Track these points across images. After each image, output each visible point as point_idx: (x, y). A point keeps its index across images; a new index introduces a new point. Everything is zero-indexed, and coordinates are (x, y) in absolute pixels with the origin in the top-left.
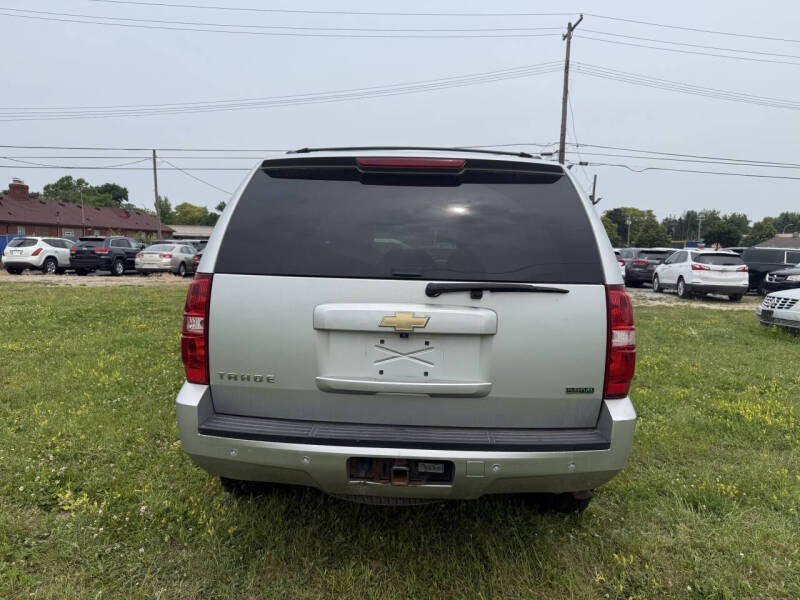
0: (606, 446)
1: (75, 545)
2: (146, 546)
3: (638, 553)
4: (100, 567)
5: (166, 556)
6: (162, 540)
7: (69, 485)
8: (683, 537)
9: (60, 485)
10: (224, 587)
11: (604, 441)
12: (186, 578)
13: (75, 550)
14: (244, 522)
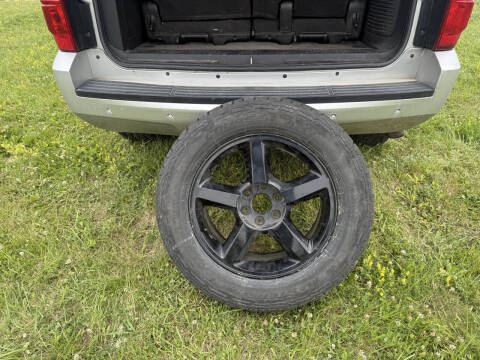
0: (430, 94)
1: (18, 180)
2: (68, 179)
3: (423, 172)
4: (37, 194)
5: (83, 186)
6: (79, 175)
7: (13, 138)
8: (456, 160)
9: (7, 138)
10: (127, 206)
11: (429, 90)
12: (99, 200)
13: (18, 183)
14: (139, 160)
